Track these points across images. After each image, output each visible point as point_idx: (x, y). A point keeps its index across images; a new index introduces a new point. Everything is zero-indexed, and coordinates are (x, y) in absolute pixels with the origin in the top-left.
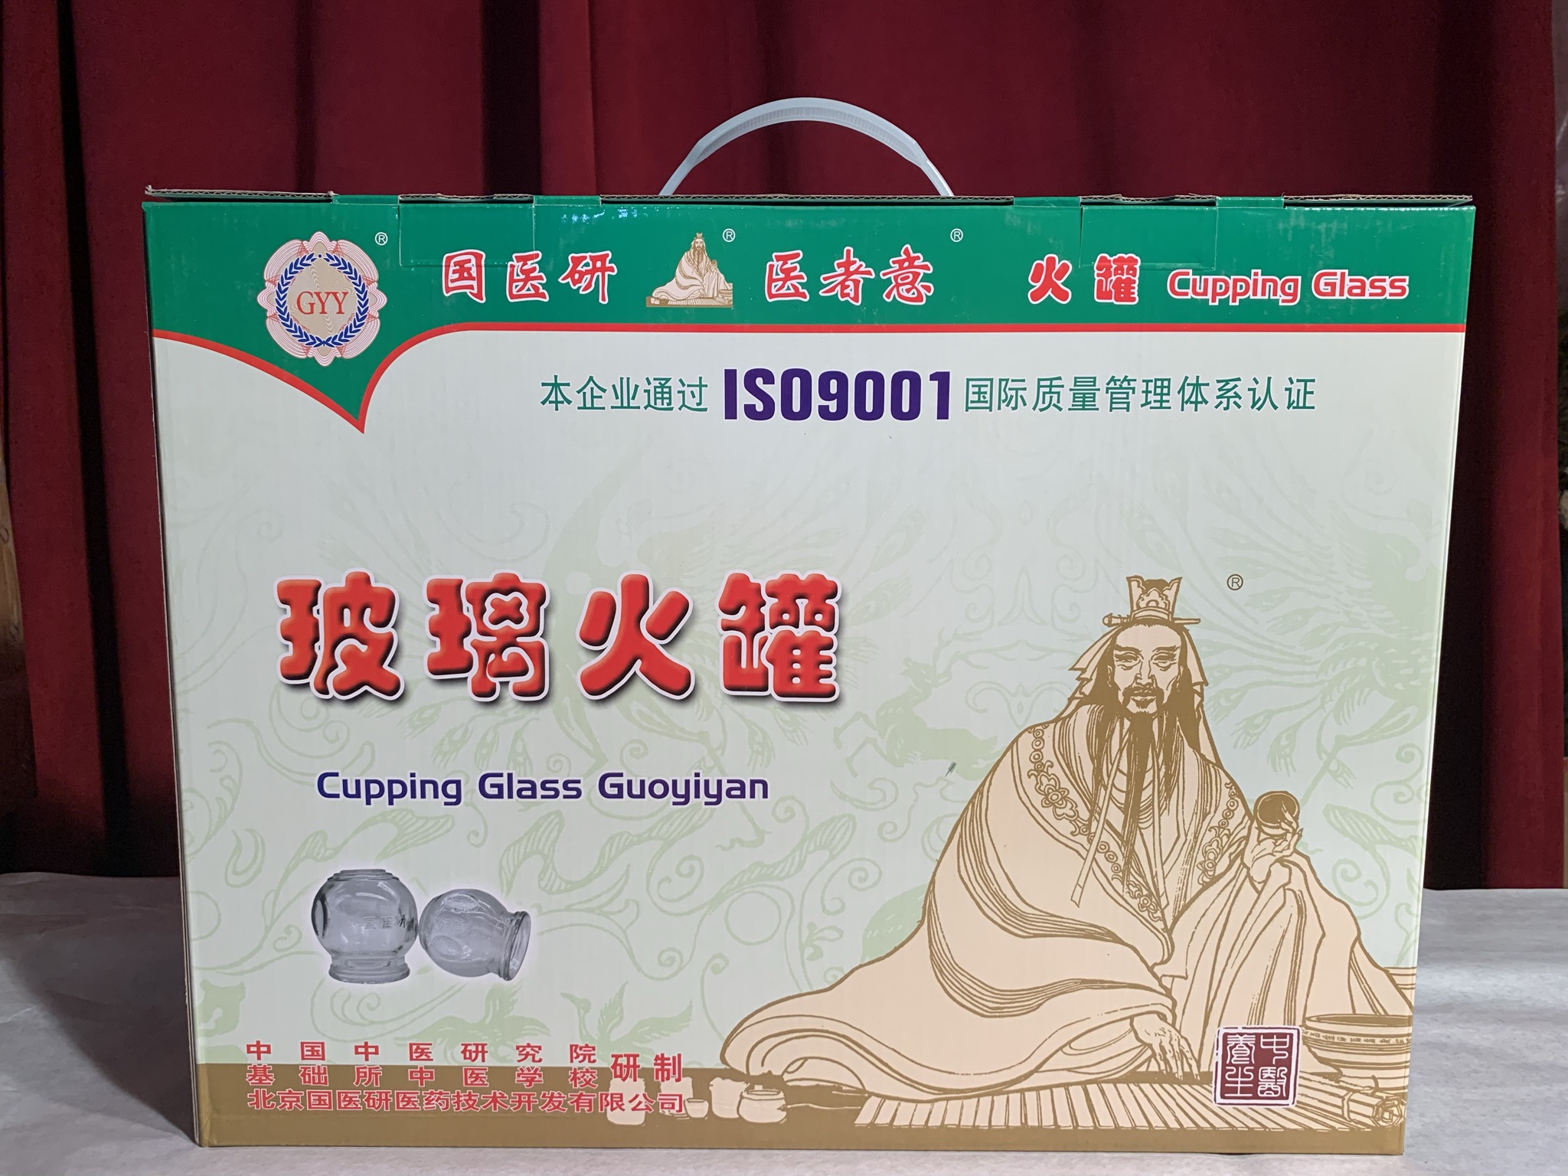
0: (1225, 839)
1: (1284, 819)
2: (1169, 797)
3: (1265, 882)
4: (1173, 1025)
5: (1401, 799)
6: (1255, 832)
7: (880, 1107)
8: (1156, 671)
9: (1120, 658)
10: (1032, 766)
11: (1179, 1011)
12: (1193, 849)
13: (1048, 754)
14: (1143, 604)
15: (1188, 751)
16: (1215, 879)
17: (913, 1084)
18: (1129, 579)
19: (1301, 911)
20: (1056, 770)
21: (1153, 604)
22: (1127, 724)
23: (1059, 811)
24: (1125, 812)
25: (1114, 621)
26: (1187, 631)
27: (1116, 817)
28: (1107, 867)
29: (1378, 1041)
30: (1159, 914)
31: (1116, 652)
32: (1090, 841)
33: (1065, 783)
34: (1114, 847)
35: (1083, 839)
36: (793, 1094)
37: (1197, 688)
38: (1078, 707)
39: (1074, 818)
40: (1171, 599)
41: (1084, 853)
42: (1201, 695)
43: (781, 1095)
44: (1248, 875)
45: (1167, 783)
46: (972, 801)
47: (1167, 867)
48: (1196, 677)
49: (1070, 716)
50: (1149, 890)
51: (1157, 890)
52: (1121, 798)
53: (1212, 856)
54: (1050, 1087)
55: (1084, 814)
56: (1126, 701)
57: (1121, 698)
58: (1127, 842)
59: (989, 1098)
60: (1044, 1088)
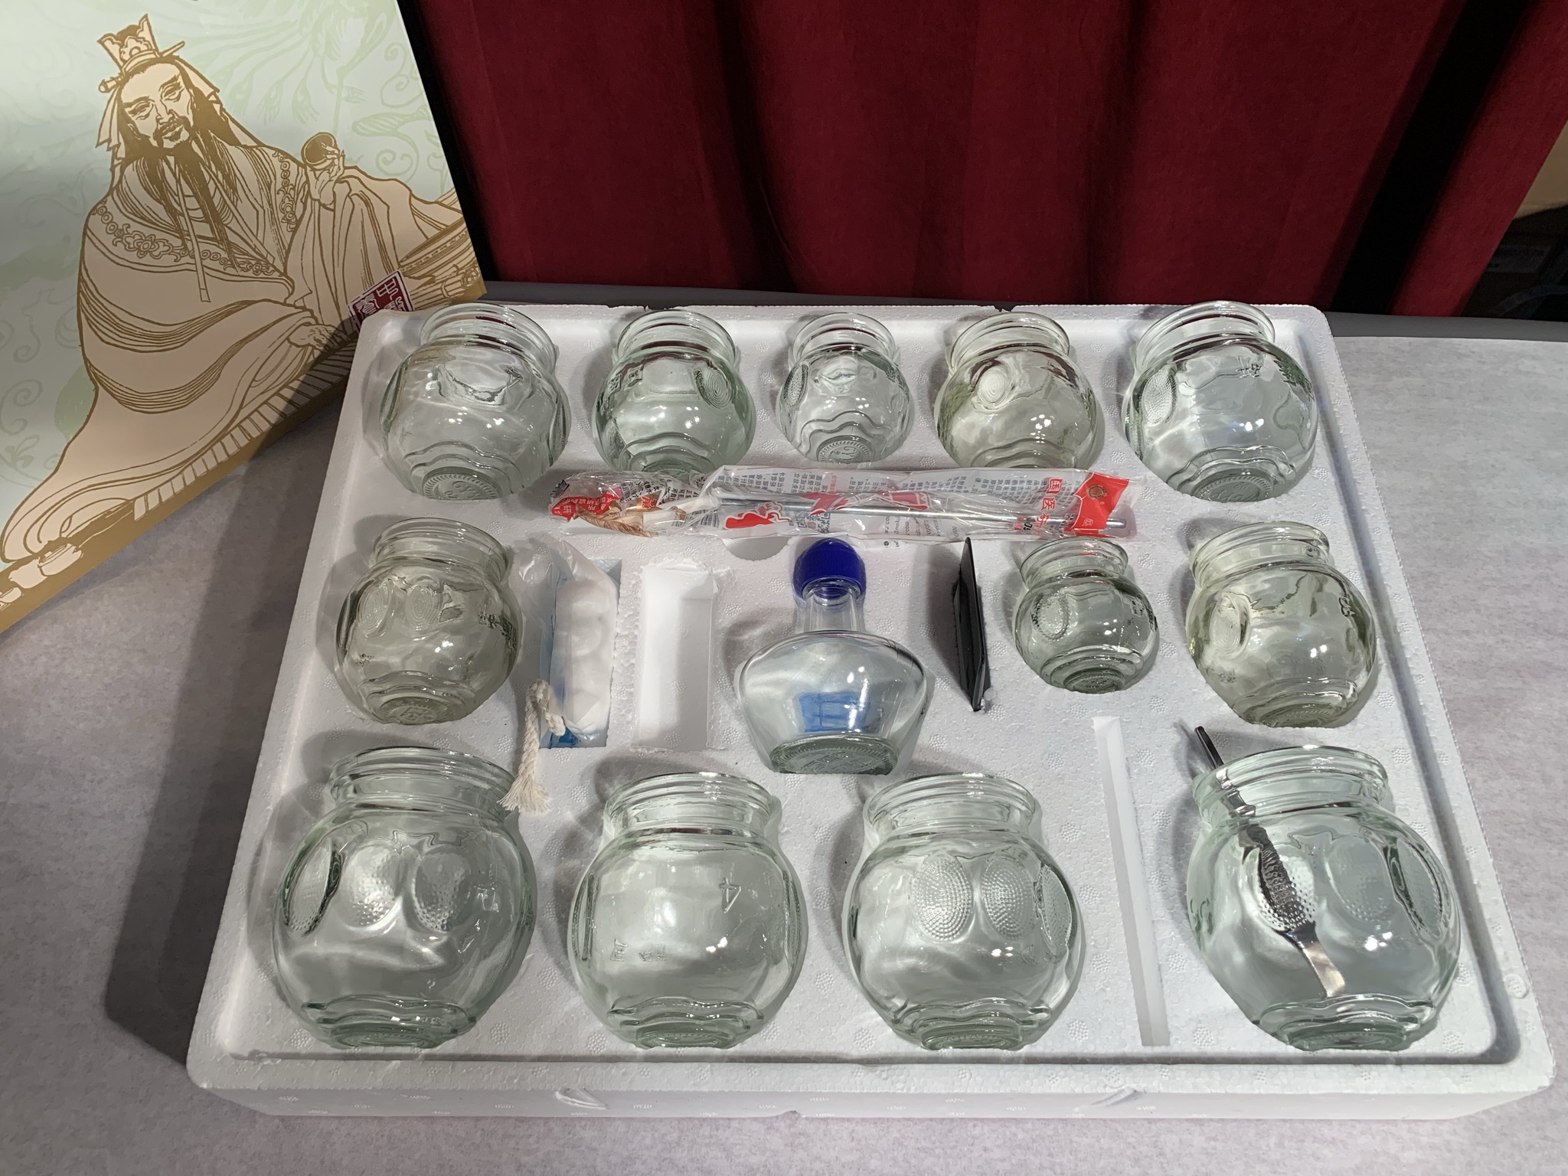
0: (292, 192)
1: (327, 152)
2: (235, 190)
3: (334, 201)
4: (317, 324)
6: (311, 174)
7: (146, 501)
8: (171, 105)
9: (134, 112)
10: (113, 237)
11: (316, 314)
12: (272, 213)
13: (120, 220)
14: (126, 57)
15: (231, 149)
16: (298, 223)
17: (160, 474)
18: (101, 42)
19: (367, 203)
20: (135, 227)
21: (135, 51)
22: (171, 159)
23: (156, 253)
24: (207, 221)
25: (110, 85)
26: (178, 58)
27: (204, 229)
28: (216, 265)
29: (448, 244)
30: (271, 269)
31: (127, 110)
32: (193, 257)
33: (147, 232)
34: (214, 249)
35: (187, 259)
37: (213, 98)
38: (122, 171)
39: (171, 250)
40: (148, 38)
41: (193, 267)
42: (218, 101)
44: (321, 204)
45: (229, 182)
46: (79, 291)
47: (260, 238)
48: (206, 91)
49: (120, 181)
50: (256, 259)
51: (261, 255)
52: (199, 214)
53: (289, 209)
54: (256, 410)
55: (177, 242)
56: (161, 143)
57: (154, 143)
58: (221, 240)
59: (219, 444)
60: (252, 413)
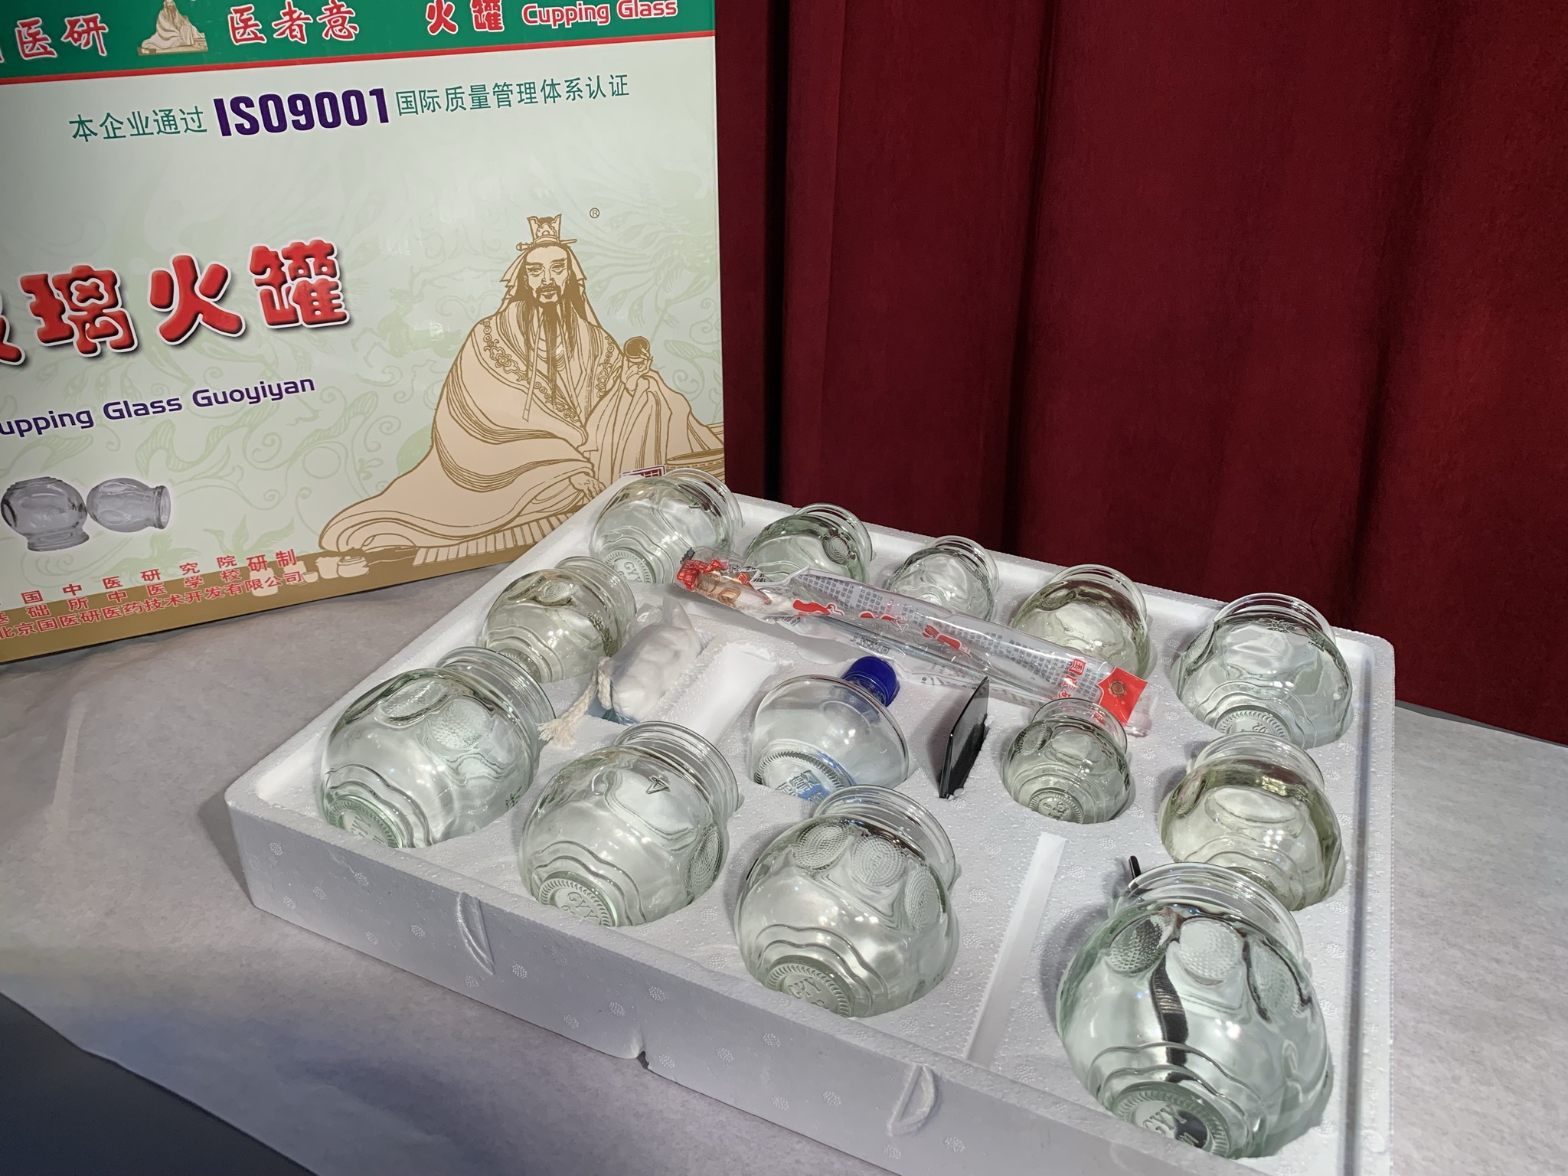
0: (609, 369)
1: (641, 352)
2: (573, 350)
3: (635, 390)
4: (594, 477)
5: (706, 330)
6: (626, 362)
7: (427, 553)
8: (554, 275)
9: (530, 270)
10: (486, 344)
11: (596, 469)
12: (591, 378)
13: (495, 335)
14: (540, 234)
15: (580, 321)
16: (606, 393)
17: (444, 537)
18: (529, 219)
19: (658, 403)
20: (501, 344)
21: (546, 233)
22: (541, 310)
23: (507, 369)
24: (547, 363)
25: (523, 247)
26: (569, 248)
27: (543, 367)
28: (542, 396)
29: (707, 464)
30: (577, 418)
31: (527, 267)
32: (529, 383)
33: (508, 351)
34: (544, 384)
35: (524, 383)
36: (370, 557)
37: (581, 282)
38: (509, 304)
39: (516, 372)
40: (557, 229)
41: (526, 391)
42: (583, 286)
43: (363, 559)
44: (625, 388)
45: (571, 342)
46: (451, 371)
47: (577, 391)
48: (579, 276)
49: (505, 310)
50: (568, 405)
51: (574, 405)
52: (544, 355)
53: (603, 380)
54: (528, 523)
55: (523, 368)
56: (538, 296)
57: (535, 295)
58: (551, 380)
59: (492, 536)
60: (524, 524)
